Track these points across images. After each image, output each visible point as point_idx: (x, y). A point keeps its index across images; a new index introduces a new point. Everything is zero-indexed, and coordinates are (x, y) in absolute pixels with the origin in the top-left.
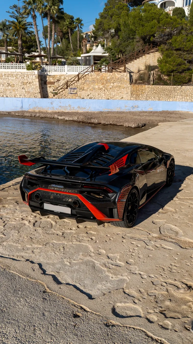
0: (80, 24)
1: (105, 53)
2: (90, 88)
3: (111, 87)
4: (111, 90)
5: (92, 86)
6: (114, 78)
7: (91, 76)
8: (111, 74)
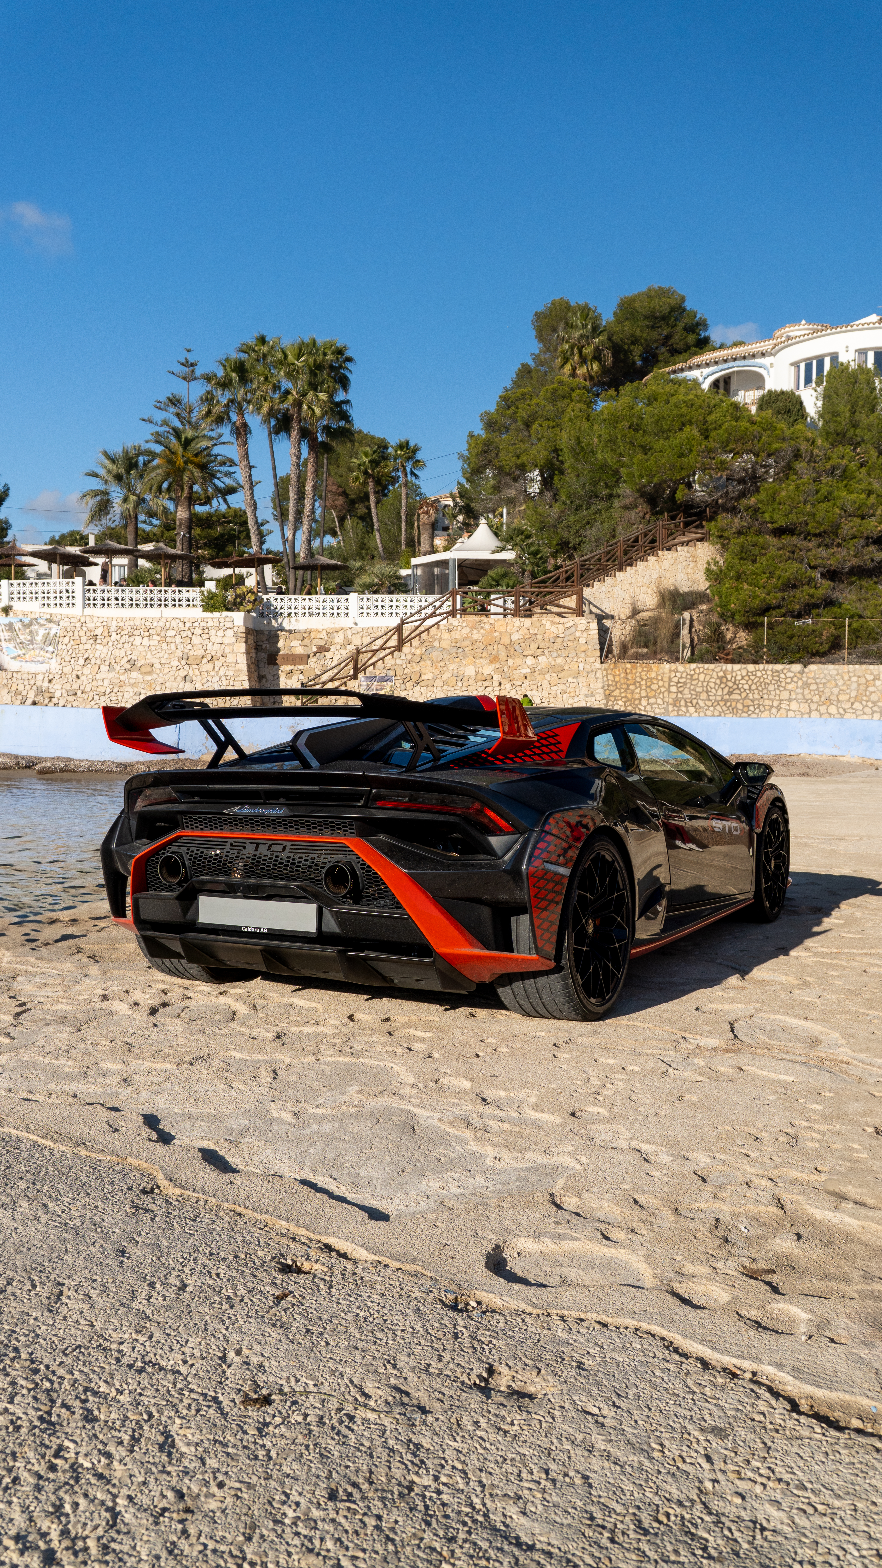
0: (411, 463)
1: (502, 549)
2: (445, 677)
3: (528, 670)
4: (527, 682)
5: (453, 666)
6: (540, 637)
7: (450, 631)
8: (527, 621)
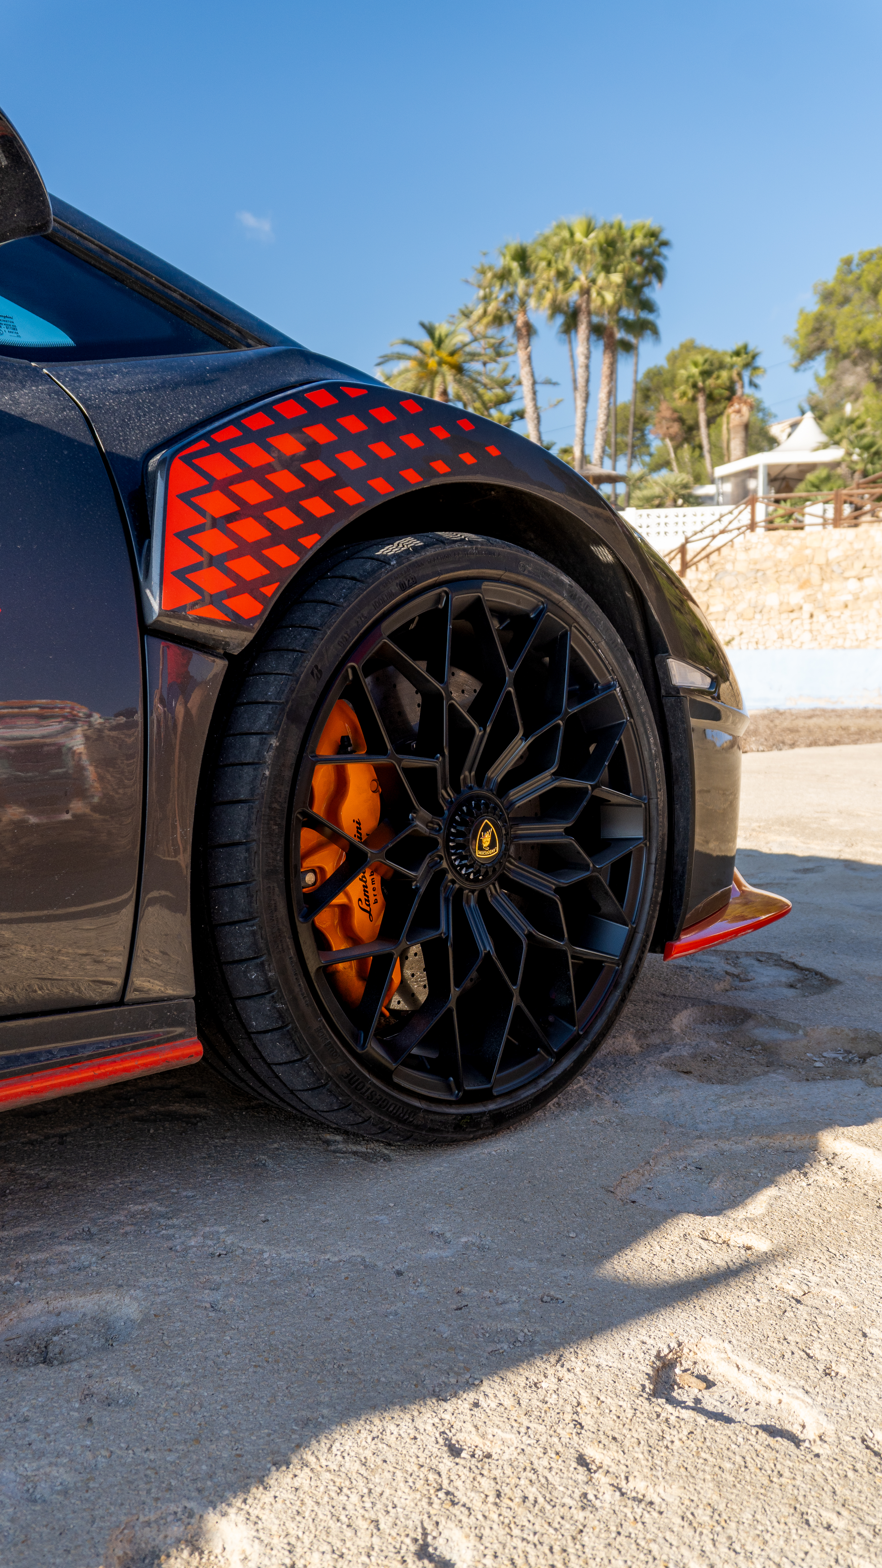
0: (750, 369)
1: (825, 446)
2: (740, 607)
3: (849, 597)
4: (847, 612)
5: (751, 595)
7: (747, 550)
8: (849, 533)
